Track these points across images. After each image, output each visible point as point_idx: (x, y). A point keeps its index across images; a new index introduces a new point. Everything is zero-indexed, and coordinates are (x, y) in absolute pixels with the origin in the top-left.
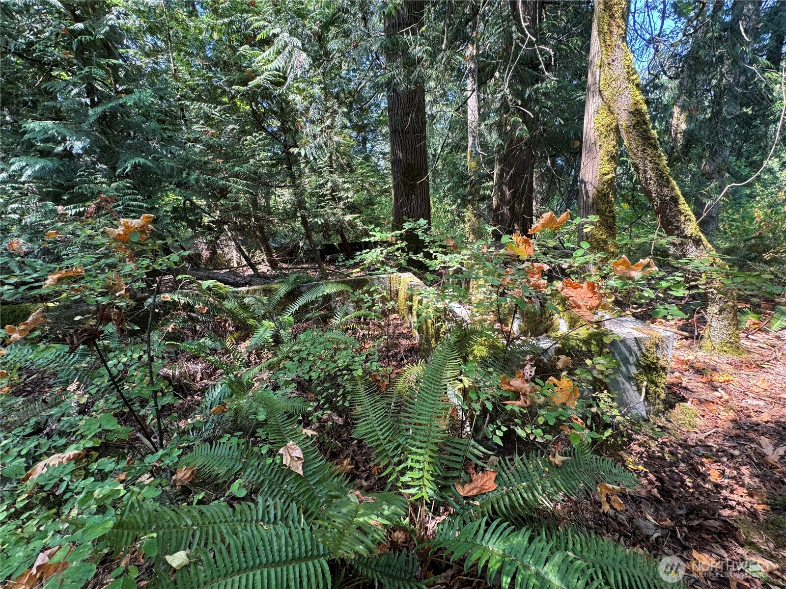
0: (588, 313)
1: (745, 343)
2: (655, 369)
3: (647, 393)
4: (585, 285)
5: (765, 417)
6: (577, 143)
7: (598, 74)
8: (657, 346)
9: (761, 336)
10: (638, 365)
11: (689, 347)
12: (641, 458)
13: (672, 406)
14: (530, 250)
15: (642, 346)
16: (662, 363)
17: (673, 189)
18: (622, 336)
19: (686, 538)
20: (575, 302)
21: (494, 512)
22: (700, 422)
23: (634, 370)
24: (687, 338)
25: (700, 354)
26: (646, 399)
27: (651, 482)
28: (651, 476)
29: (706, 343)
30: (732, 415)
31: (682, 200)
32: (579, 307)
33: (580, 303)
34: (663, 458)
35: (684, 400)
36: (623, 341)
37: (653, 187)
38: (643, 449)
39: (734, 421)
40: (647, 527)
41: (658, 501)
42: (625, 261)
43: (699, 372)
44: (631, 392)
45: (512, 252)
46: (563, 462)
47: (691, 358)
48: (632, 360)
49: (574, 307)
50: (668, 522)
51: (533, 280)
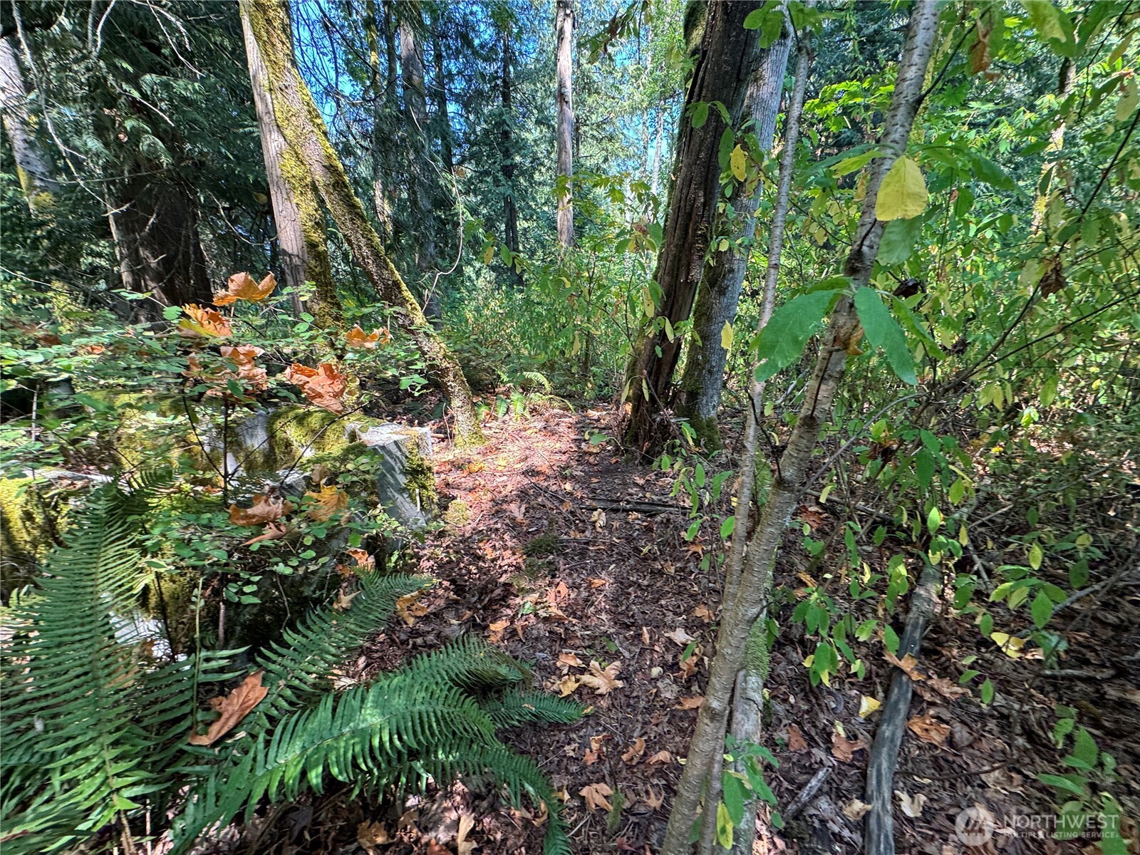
0: (334, 401)
1: (485, 432)
2: (422, 472)
3: (421, 501)
4: (321, 371)
5: (509, 488)
6: (263, 198)
7: (269, 101)
8: (418, 446)
9: (494, 424)
10: (405, 473)
11: (447, 448)
12: (433, 571)
13: (446, 508)
14: (226, 331)
15: (404, 450)
16: (427, 463)
17: (393, 273)
18: (381, 443)
19: (483, 620)
20: (313, 390)
21: (272, 719)
22: (470, 513)
23: (403, 480)
24: (443, 440)
25: (457, 451)
26: (423, 508)
27: (446, 589)
28: (446, 583)
29: (458, 440)
30: (489, 496)
31: (404, 287)
32: (320, 396)
33: (319, 389)
34: (450, 562)
35: (454, 498)
36: (383, 448)
37: (372, 268)
38: (432, 562)
39: (493, 500)
40: (453, 631)
41: (456, 602)
42: (359, 332)
43: (460, 468)
44: (407, 505)
45: (191, 333)
46: (352, 601)
47: (451, 457)
48: (397, 467)
49: (314, 398)
50: (469, 614)
51: (243, 370)
